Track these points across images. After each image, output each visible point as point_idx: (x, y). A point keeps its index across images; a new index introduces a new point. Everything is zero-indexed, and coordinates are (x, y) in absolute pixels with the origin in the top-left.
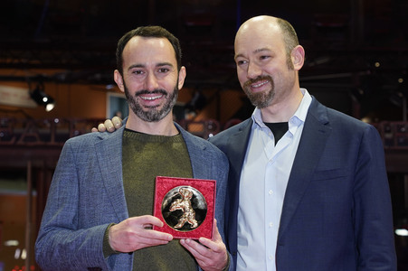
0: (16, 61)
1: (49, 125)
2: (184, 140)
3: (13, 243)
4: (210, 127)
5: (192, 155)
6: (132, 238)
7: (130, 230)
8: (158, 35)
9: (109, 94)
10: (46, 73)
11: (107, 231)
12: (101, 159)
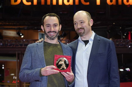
0: (13, 24)
1: (22, 41)
2: (61, 45)
3: (13, 74)
4: (67, 41)
5: (63, 49)
6: (48, 72)
7: (47, 70)
8: (54, 16)
9: (39, 33)
10: (21, 27)
11: (40, 70)
12: (38, 50)
